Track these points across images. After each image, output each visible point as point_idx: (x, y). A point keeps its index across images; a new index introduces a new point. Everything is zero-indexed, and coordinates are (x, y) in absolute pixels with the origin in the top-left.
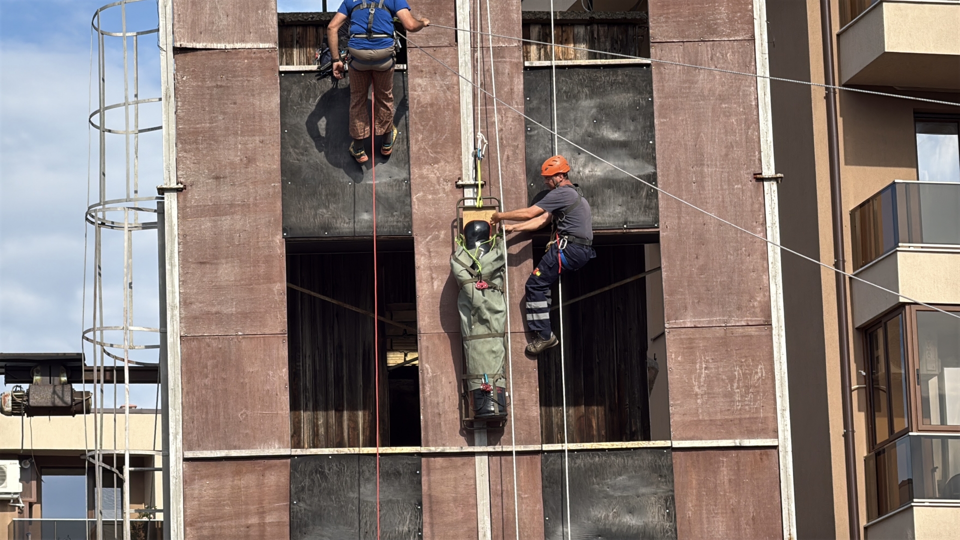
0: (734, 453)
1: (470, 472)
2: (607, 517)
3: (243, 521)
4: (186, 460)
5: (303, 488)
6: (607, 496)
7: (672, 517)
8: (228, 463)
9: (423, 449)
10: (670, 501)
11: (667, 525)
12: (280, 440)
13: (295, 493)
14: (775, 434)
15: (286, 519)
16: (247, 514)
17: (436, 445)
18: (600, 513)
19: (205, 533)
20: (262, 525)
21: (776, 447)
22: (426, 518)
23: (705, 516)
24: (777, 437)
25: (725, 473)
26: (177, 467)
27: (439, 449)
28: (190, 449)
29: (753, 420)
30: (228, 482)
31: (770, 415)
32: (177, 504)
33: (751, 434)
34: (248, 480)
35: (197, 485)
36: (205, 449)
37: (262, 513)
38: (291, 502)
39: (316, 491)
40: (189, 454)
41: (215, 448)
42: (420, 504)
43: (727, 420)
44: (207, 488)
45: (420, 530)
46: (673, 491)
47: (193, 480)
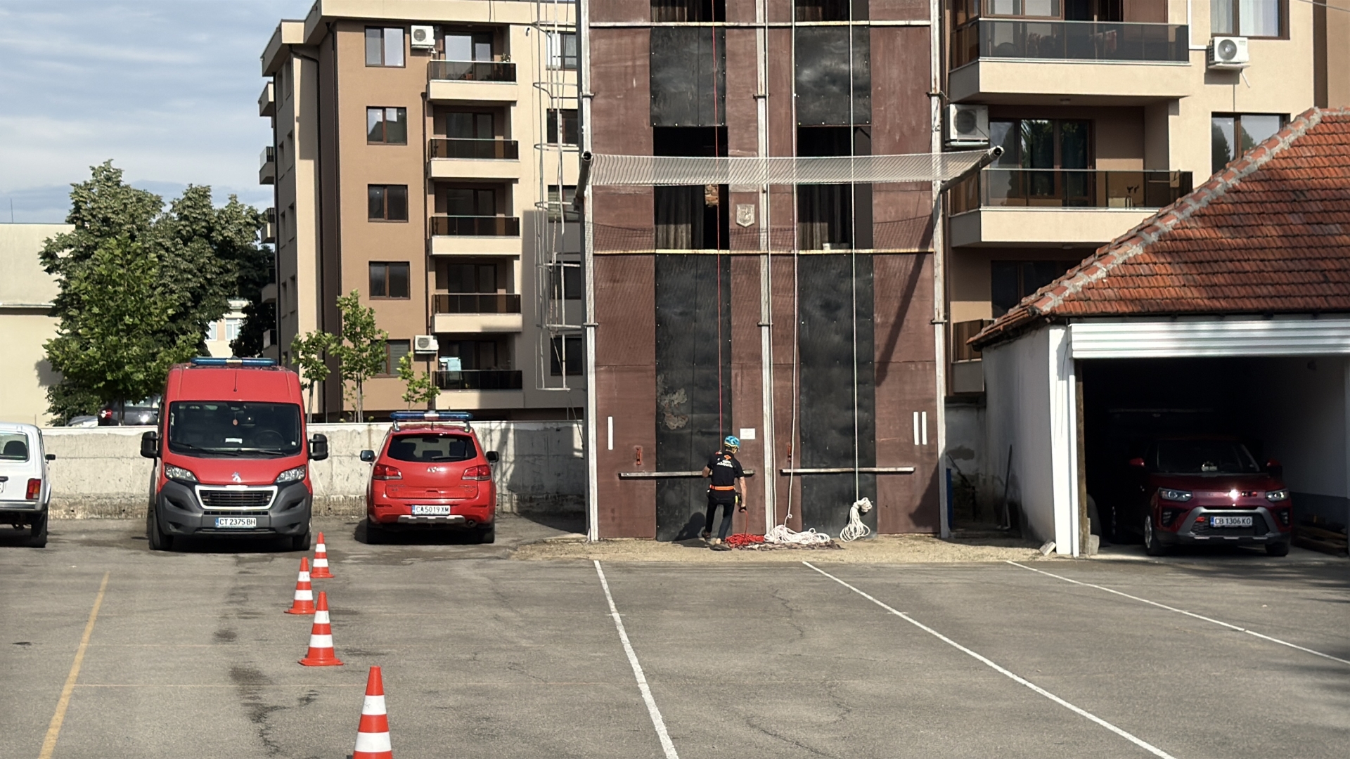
0: (905, 29)
1: (753, 38)
2: (831, 65)
3: (623, 64)
4: (590, 27)
5: (657, 46)
6: (832, 53)
7: (868, 66)
8: (614, 30)
9: (726, 24)
10: (867, 56)
11: (866, 70)
12: (645, 17)
13: (653, 48)
14: (929, 19)
15: (648, 63)
16: (626, 60)
17: (735, 22)
18: (827, 62)
19: (602, 70)
20: (634, 67)
21: (929, 26)
22: (728, 64)
23: (887, 65)
24: (930, 19)
25: (899, 41)
26: (585, 32)
27: (736, 24)
28: (593, 21)
29: (916, 10)
30: (615, 41)
31: (927, 7)
32: (586, 52)
33: (915, 18)
34: (626, 40)
35: (597, 43)
36: (602, 21)
37: (634, 59)
38: (651, 54)
39: (665, 46)
40: (593, 24)
41: (607, 21)
42: (724, 55)
43: (902, 10)
44: (603, 44)
45: (724, 71)
46: (869, 50)
47: (594, 40)
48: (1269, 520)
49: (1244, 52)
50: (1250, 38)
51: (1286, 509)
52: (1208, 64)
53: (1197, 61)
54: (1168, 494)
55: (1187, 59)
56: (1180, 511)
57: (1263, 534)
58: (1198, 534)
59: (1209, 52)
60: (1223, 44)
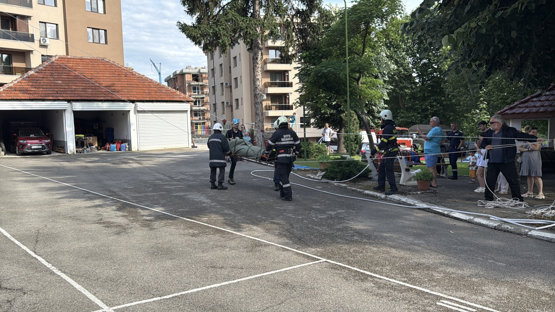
48: (46, 146)
49: (48, 42)
50: (49, 38)
51: (50, 144)
52: (40, 44)
53: (37, 43)
54: (21, 141)
55: (34, 42)
56: (24, 145)
57: (44, 150)
58: (28, 150)
59: (40, 41)
60: (43, 39)
